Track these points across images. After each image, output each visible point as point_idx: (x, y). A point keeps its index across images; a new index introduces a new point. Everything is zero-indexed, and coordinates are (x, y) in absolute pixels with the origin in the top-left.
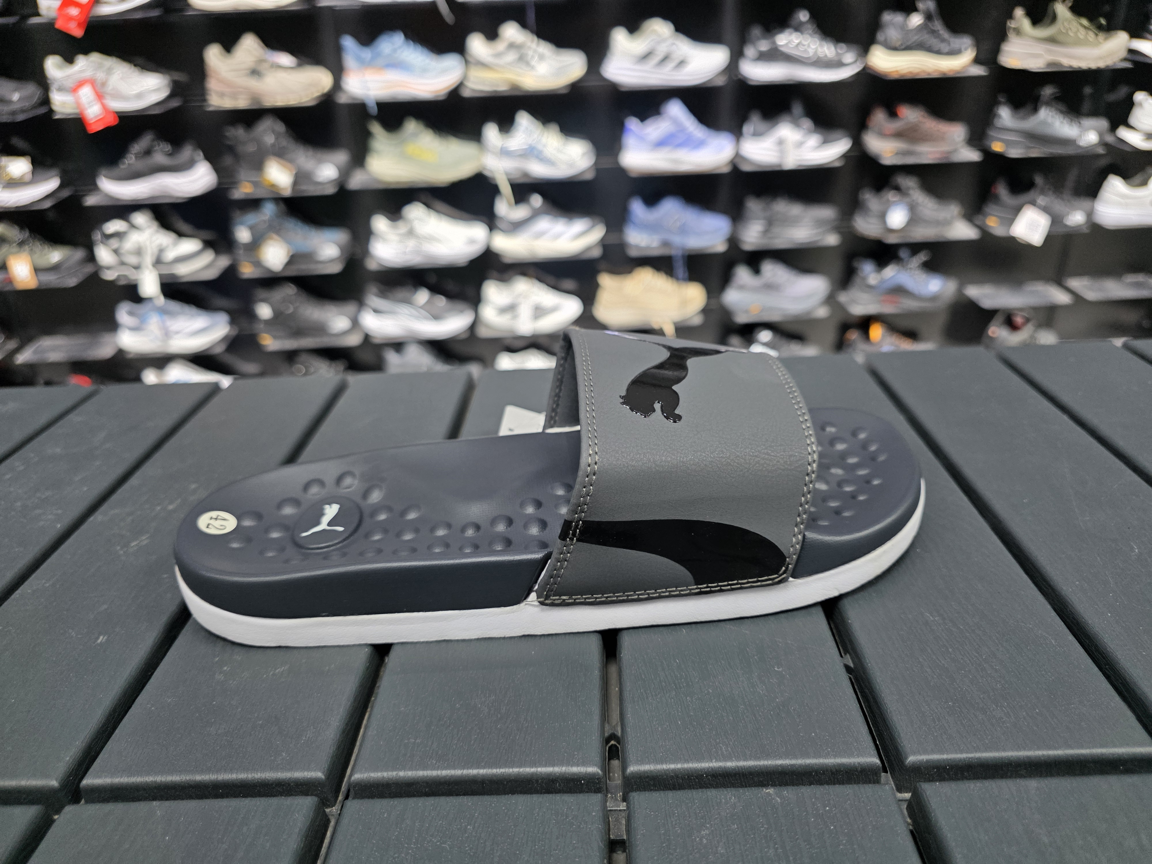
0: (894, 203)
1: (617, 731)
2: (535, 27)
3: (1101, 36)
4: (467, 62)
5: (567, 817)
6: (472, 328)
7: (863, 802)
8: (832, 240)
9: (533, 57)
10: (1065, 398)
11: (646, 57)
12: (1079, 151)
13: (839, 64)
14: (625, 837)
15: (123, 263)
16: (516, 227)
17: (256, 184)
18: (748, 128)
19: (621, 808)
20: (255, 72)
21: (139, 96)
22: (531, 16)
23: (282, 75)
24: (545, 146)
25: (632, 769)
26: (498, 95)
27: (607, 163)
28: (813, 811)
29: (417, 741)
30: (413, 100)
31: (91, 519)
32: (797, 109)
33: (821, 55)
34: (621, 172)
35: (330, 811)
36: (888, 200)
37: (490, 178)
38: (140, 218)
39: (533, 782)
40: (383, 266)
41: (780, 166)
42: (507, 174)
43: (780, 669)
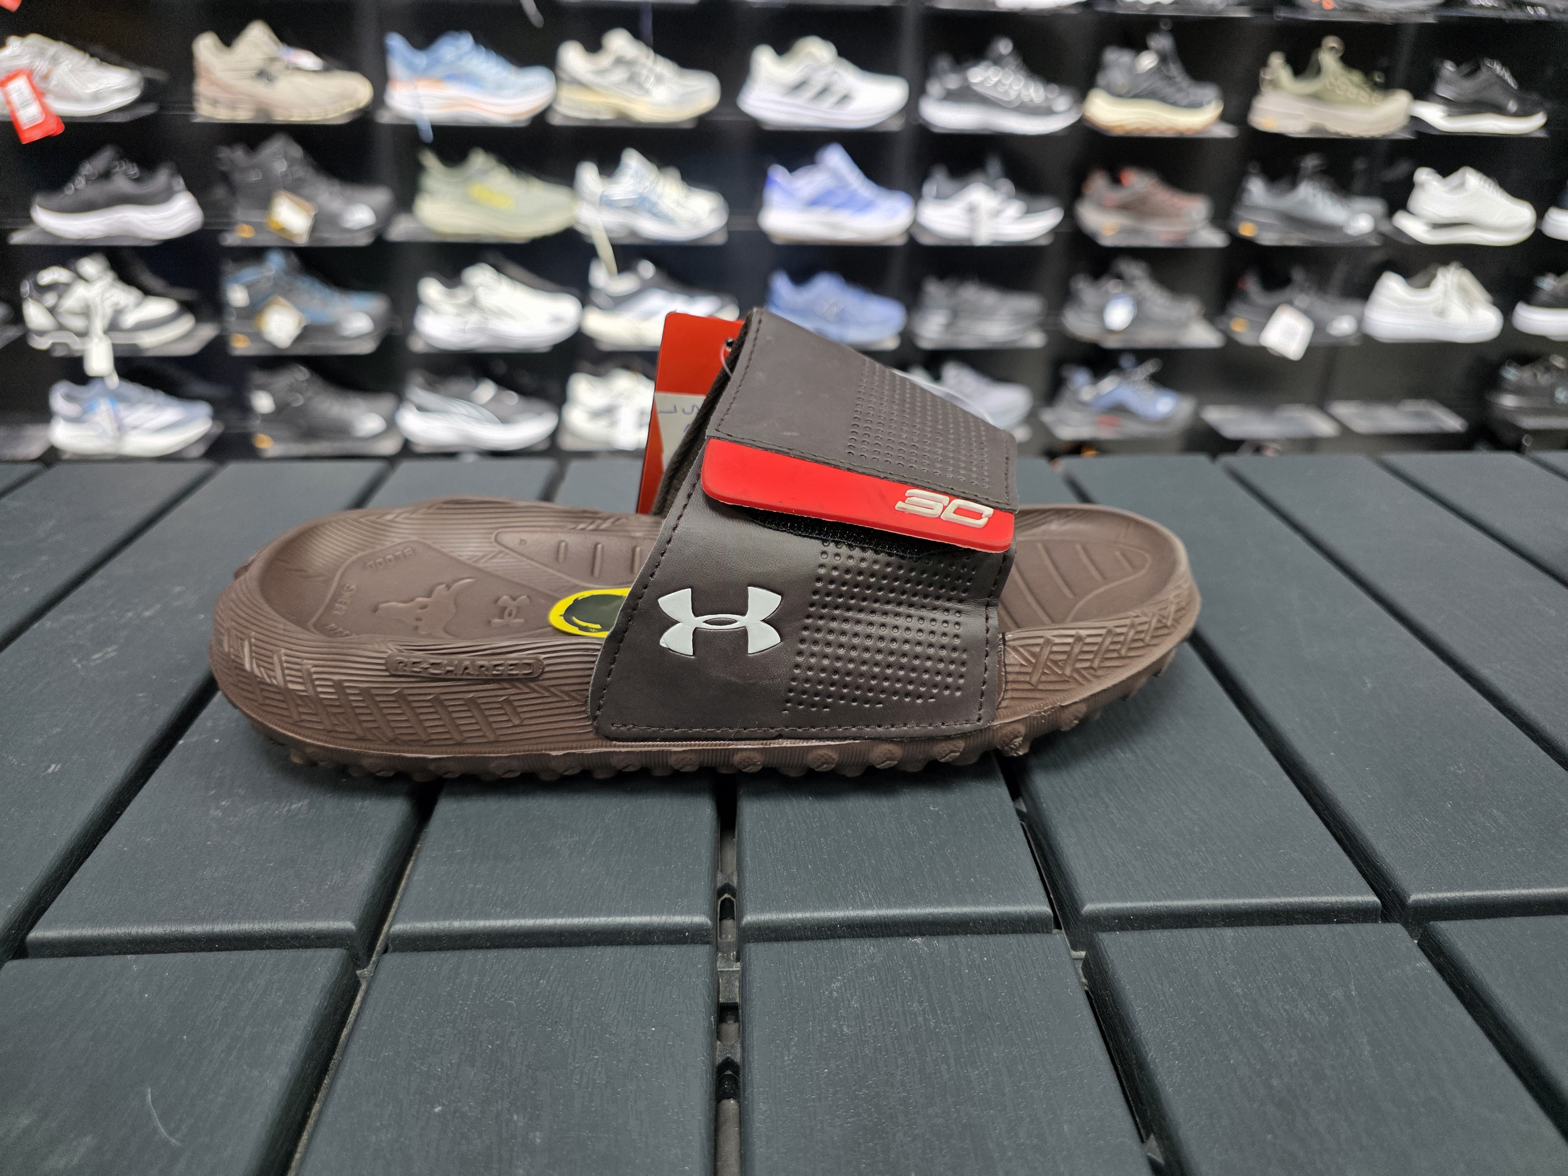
0: (1116, 296)
1: (732, 881)
2: (651, 38)
3: (1377, 96)
4: (558, 79)
5: (666, 969)
6: (554, 436)
7: (1028, 952)
8: (1035, 340)
9: (647, 77)
10: (1301, 515)
11: (798, 87)
12: (1347, 241)
13: (1047, 111)
14: (738, 1000)
15: (61, 327)
16: (619, 303)
17: (259, 227)
18: (930, 188)
19: (734, 969)
20: (263, 74)
21: (96, 97)
22: (647, 24)
23: (301, 80)
24: (660, 197)
25: (749, 918)
26: (599, 125)
27: (742, 224)
28: (968, 962)
29: (477, 886)
30: (483, 125)
31: (36, 626)
32: (994, 166)
33: (1026, 99)
34: (762, 237)
35: (361, 974)
36: (1107, 292)
37: (584, 235)
38: (90, 267)
39: (624, 935)
40: (432, 347)
41: (969, 240)
42: (607, 231)
43: (937, 809)
